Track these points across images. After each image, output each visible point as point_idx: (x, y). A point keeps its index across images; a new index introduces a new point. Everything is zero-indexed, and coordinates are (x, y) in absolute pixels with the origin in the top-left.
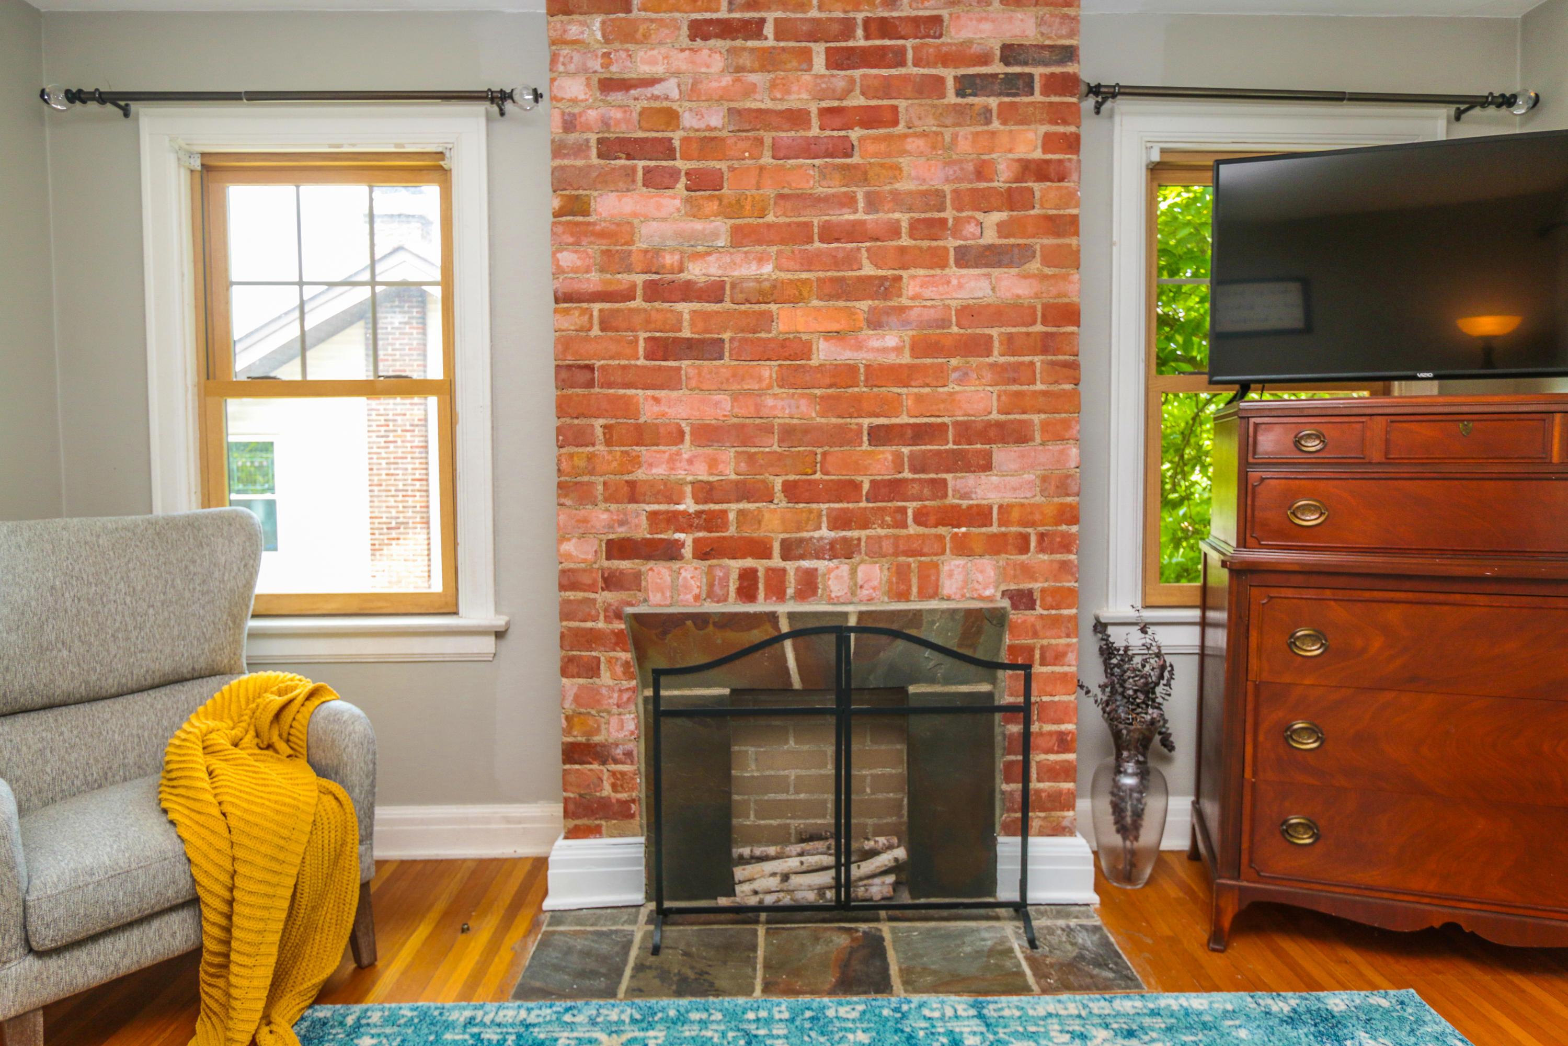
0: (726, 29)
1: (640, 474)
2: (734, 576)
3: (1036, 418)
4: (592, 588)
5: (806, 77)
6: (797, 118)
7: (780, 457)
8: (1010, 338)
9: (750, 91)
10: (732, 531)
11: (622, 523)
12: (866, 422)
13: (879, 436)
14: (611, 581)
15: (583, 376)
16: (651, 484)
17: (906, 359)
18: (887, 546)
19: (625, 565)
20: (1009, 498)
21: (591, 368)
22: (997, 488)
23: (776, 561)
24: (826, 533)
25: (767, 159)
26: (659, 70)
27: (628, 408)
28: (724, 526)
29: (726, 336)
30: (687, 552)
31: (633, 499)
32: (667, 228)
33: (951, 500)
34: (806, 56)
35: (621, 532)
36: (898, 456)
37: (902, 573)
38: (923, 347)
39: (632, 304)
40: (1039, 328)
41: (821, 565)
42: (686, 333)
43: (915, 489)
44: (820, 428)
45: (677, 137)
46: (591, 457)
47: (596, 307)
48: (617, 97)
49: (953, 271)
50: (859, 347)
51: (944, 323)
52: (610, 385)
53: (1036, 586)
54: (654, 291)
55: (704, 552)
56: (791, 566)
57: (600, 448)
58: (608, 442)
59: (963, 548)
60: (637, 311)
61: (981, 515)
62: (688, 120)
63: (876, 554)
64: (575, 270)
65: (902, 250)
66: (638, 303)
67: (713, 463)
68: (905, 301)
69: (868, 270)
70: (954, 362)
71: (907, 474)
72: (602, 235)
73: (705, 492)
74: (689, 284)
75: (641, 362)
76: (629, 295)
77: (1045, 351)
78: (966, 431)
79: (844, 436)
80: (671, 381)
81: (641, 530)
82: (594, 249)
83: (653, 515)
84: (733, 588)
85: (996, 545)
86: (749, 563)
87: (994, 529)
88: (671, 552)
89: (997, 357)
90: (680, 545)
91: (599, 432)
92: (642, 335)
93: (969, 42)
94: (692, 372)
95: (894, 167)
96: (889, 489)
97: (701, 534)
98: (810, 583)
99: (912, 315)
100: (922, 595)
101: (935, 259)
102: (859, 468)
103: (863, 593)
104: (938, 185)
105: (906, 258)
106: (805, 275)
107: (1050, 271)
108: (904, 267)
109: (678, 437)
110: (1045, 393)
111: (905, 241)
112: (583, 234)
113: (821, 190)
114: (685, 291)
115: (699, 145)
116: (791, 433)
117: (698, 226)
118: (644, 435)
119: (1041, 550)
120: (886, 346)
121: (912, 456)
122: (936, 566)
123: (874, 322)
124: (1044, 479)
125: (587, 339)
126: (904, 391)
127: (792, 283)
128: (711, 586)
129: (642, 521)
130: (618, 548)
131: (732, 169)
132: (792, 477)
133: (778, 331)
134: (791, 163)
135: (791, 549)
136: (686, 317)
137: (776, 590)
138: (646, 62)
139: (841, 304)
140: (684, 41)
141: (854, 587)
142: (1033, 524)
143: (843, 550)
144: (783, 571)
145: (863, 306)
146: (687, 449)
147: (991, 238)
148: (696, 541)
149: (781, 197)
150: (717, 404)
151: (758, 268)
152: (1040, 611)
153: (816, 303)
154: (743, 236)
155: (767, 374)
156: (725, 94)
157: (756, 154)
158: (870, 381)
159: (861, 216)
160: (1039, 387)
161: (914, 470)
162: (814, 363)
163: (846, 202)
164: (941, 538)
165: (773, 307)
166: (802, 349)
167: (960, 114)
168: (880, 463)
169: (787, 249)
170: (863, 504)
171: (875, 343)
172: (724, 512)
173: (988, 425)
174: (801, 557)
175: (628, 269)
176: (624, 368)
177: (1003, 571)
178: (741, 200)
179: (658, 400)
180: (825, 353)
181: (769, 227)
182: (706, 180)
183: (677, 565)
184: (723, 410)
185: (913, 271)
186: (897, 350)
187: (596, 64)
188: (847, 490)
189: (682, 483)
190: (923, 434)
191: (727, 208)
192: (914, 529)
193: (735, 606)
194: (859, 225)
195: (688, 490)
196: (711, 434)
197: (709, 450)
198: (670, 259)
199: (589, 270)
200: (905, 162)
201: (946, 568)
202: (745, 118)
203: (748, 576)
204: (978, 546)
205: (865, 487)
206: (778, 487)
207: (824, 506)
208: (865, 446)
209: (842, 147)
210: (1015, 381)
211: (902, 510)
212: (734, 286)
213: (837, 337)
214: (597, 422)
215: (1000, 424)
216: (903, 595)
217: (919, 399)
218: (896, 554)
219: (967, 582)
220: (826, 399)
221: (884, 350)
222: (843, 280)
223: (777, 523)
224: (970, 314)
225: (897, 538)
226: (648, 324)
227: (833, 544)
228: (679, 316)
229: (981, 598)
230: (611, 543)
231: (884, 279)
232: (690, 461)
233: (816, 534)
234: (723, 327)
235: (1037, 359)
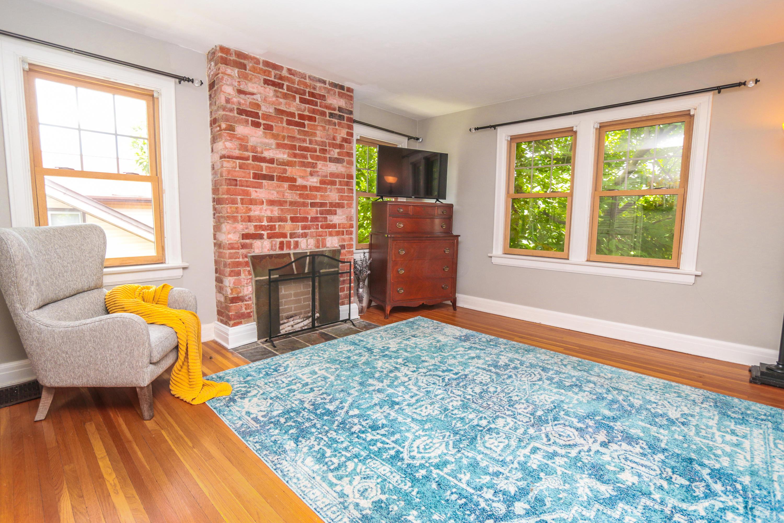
0: (274, 84)
1: (252, 214)
2: (278, 243)
3: (346, 202)
4: (238, 249)
5: (294, 104)
6: (293, 115)
7: (289, 210)
8: (340, 181)
9: (280, 104)
10: (277, 231)
11: (247, 228)
12: (310, 201)
13: (313, 205)
14: (244, 246)
15: (234, 183)
16: (255, 217)
17: (318, 185)
18: (314, 234)
19: (248, 241)
20: (340, 222)
21: (236, 180)
22: (338, 219)
23: (288, 239)
24: (300, 231)
25: (285, 125)
26: (255, 91)
27: (247, 193)
28: (275, 229)
29: (275, 174)
30: (265, 237)
31: (250, 221)
32: (258, 140)
33: (329, 222)
34: (294, 98)
35: (246, 231)
36: (317, 211)
37: (318, 241)
38: (322, 182)
39: (248, 162)
40: (346, 180)
41: (299, 240)
42: (264, 172)
43: (320, 219)
44: (298, 202)
45: (260, 113)
46: (237, 208)
47: (238, 161)
48: (242, 96)
49: (328, 163)
50: (307, 181)
51: (326, 176)
52: (242, 186)
53: (345, 243)
54: (255, 159)
55: (270, 237)
56: (292, 240)
57: (239, 205)
58: (242, 204)
59: (331, 234)
60: (250, 164)
61: (334, 226)
62: (263, 108)
63: (312, 237)
64: (231, 149)
65: (318, 156)
66: (250, 162)
67: (272, 211)
68: (318, 170)
69: (310, 160)
70: (329, 187)
71: (319, 215)
72: (239, 139)
73: (270, 219)
74: (265, 158)
75: (252, 180)
76: (247, 159)
77: (347, 185)
78: (332, 205)
79: (304, 205)
80: (260, 186)
81: (252, 230)
82: (237, 143)
83: (255, 226)
84: (278, 246)
85: (338, 233)
86: (282, 239)
87: (337, 229)
88: (260, 237)
89: (337, 186)
90: (263, 235)
91: (239, 201)
92: (252, 172)
93: (331, 104)
94: (266, 184)
95: (315, 133)
96: (315, 219)
97: (269, 232)
98: (297, 245)
99: (320, 173)
100: (323, 247)
101: (325, 159)
102: (308, 213)
103: (309, 247)
104: (325, 140)
105: (318, 158)
106: (295, 159)
107: (348, 166)
108: (318, 160)
109: (262, 203)
110: (347, 196)
111: (318, 154)
112: (234, 137)
113: (299, 136)
114: (263, 160)
115: (267, 116)
116: (292, 203)
117: (267, 141)
118: (252, 202)
119: (347, 235)
120: (314, 181)
121: (320, 211)
122: (325, 239)
123: (311, 174)
124: (347, 217)
125: (235, 171)
126: (318, 193)
127: (292, 161)
128: (272, 246)
129: (253, 228)
130: (245, 236)
131: (276, 126)
132: (292, 216)
133: (288, 174)
134: (291, 127)
135: (292, 236)
136: (264, 168)
137: (289, 247)
138: (250, 87)
139: (303, 168)
140: (263, 85)
141: (307, 245)
142: (345, 228)
143: (304, 235)
144: (290, 241)
145: (309, 170)
146: (265, 206)
147: (336, 156)
148: (268, 234)
149: (288, 136)
150: (273, 194)
151: (283, 155)
152: (346, 250)
153: (297, 167)
154: (279, 146)
155: (285, 186)
156: (273, 103)
157: (282, 123)
158: (311, 190)
159: (308, 145)
160: (346, 194)
161: (320, 214)
162: (297, 184)
163: (304, 141)
164: (326, 232)
165: (287, 167)
166: (294, 180)
167: (330, 123)
168: (313, 212)
169: (291, 151)
170: (309, 223)
171: (311, 180)
172: (275, 225)
173: (336, 203)
174: (295, 238)
175: (247, 151)
176: (247, 181)
177: (339, 240)
178: (278, 135)
179: (256, 192)
180: (300, 182)
181: (286, 144)
182: (268, 128)
183: (262, 241)
184: (274, 196)
185: (320, 162)
186: (317, 182)
187: (236, 84)
188: (305, 219)
189: (263, 216)
190: (322, 205)
191: (275, 137)
192: (320, 230)
193: (278, 252)
194: (308, 147)
195: (265, 219)
196: (271, 203)
197: (271, 207)
198: (259, 150)
199: (235, 149)
200: (318, 132)
201: (327, 240)
202: (279, 111)
203: (282, 243)
204: (334, 234)
205: (309, 219)
206: (289, 218)
207: (300, 224)
208: (309, 208)
209: (303, 125)
210: (341, 192)
211: (318, 225)
212: (277, 160)
213: (303, 177)
214: (239, 197)
215: (338, 203)
216: (318, 247)
217: (321, 196)
218: (316, 236)
219: (332, 243)
220: (300, 194)
221: (313, 182)
222: (304, 162)
223: (288, 228)
224: (332, 175)
225: (317, 232)
226: (253, 168)
227: (302, 234)
228: (262, 167)
229: (335, 247)
230: (243, 235)
231: (313, 163)
232: (266, 210)
233: (298, 231)
234: (274, 172)
235: (346, 187)
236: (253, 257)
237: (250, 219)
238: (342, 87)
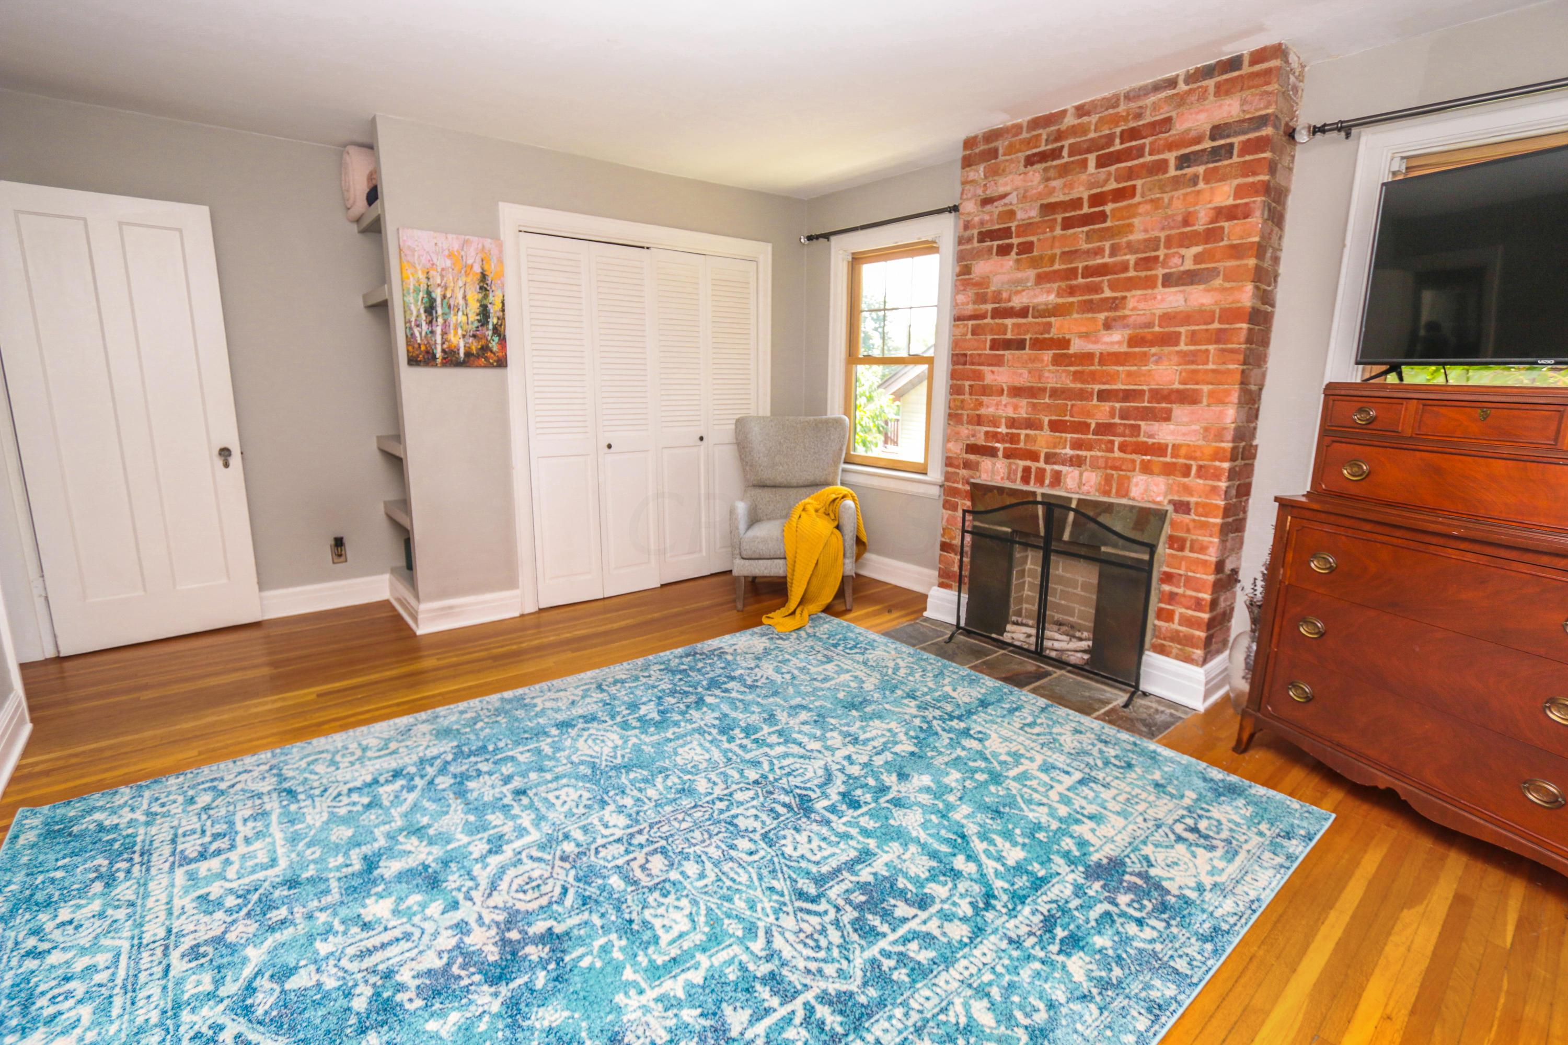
0: (1043, 157)
1: (983, 411)
2: (1020, 470)
3: (1206, 388)
4: (958, 467)
5: (1083, 177)
6: (1076, 203)
7: (1048, 405)
8: (1193, 333)
9: (1052, 191)
10: (1022, 445)
11: (973, 436)
12: (1097, 387)
13: (1103, 396)
14: (967, 465)
15: (962, 359)
16: (987, 416)
17: (1124, 348)
18: (1101, 462)
19: (972, 457)
20: (1179, 440)
21: (965, 355)
22: (1172, 433)
23: (1041, 464)
24: (1068, 451)
25: (1058, 232)
26: (1008, 189)
27: (979, 376)
28: (1018, 442)
29: (1028, 337)
30: (1000, 454)
31: (979, 424)
32: (1005, 278)
33: (1142, 439)
34: (1084, 163)
35: (972, 441)
36: (1113, 409)
37: (1108, 479)
38: (1134, 341)
39: (985, 321)
40: (1216, 325)
41: (1065, 469)
42: (1009, 336)
43: (1120, 430)
44: (1070, 390)
45: (1013, 225)
46: (963, 401)
47: (971, 323)
48: (988, 208)
49: (1160, 289)
50: (1096, 342)
51: (1150, 325)
52: (973, 364)
53: (1193, 500)
54: (997, 313)
55: (1008, 455)
56: (1048, 468)
57: (967, 397)
58: (971, 394)
59: (1146, 469)
60: (987, 324)
61: (1160, 449)
62: (1020, 215)
63: (1094, 467)
64: (963, 304)
65: (1130, 279)
66: (988, 320)
67: (1016, 408)
68: (1127, 312)
69: (1108, 293)
70: (1154, 350)
71: (1117, 420)
72: (978, 284)
73: (1012, 423)
74: (1012, 308)
75: (988, 352)
76: (983, 316)
77: (1217, 341)
78: (1158, 395)
79: (1083, 395)
80: (999, 361)
81: (981, 441)
82: (971, 292)
83: (987, 433)
84: (1019, 475)
85: (1168, 470)
86: (1028, 463)
87: (1168, 459)
88: (991, 452)
89: (1183, 347)
90: (997, 449)
91: (967, 388)
92: (989, 337)
93: (1188, 131)
94: (1010, 357)
95: (1130, 225)
96: (1105, 429)
97: (1007, 445)
98: (1057, 479)
99: (1131, 320)
100: (1118, 495)
101: (1149, 283)
102: (1089, 414)
103: (1085, 488)
104: (1156, 233)
105: (1131, 284)
106: (1071, 299)
107: (1227, 285)
108: (1129, 290)
109: (1001, 392)
110: (1213, 371)
111: (1131, 273)
112: (968, 284)
113: (1085, 246)
114: (1010, 313)
115: (1026, 228)
116: (1055, 393)
117: (1019, 275)
118: (986, 391)
119: (1199, 476)
120: (1115, 340)
121: (1121, 409)
122: (1129, 478)
123: (1107, 326)
124: (1206, 429)
125: (965, 340)
126: (1120, 368)
127: (1064, 304)
128: (1009, 473)
129: (982, 436)
130: (972, 449)
131: (1039, 240)
132: (1054, 418)
133: (1054, 333)
134: (1071, 231)
135: (1049, 458)
136: (1010, 326)
137: (1040, 480)
138: (1003, 185)
139: (1090, 315)
140: (1022, 169)
141: (1081, 484)
142: (1195, 459)
143: (1077, 462)
144: (1044, 470)
145: (1102, 316)
146: (1004, 399)
147: (1189, 265)
148: (1005, 449)
149: (1063, 253)
150: (1021, 375)
151: (1047, 297)
152: (1193, 516)
153: (1075, 316)
154: (1041, 279)
155: (1046, 358)
156: (1040, 196)
157: (1052, 229)
158: (1101, 363)
159: (1107, 260)
160: (1211, 366)
161: (1122, 418)
162: (1071, 351)
163: (1099, 252)
164: (1133, 461)
165: (1053, 319)
166: (1064, 343)
167: (1176, 183)
168: (1102, 412)
169: (1063, 284)
170: (1090, 436)
171: (1107, 339)
172: (1019, 435)
173: (1172, 391)
174: (1054, 463)
175: (985, 301)
176: (980, 355)
177: (1170, 489)
178: (1041, 257)
179: (993, 372)
180: (1077, 346)
181: (1055, 272)
182: (1026, 248)
183: (994, 460)
184: (1023, 378)
185: (1134, 292)
186: (1119, 343)
187: (980, 192)
188: (1083, 427)
189: (1000, 417)
190: (1128, 395)
191: (1035, 263)
192: (1117, 454)
193: (1019, 486)
194: (1105, 265)
195: (1003, 421)
196: (1017, 392)
197: (1015, 400)
198: (1005, 295)
199: (968, 304)
200: (1136, 221)
201: (1134, 480)
202: (1048, 209)
203: (1027, 470)
204: (1156, 469)
205: (1093, 426)
206: (1046, 423)
207: (1069, 436)
208: (1095, 401)
209: (1103, 217)
210: (1193, 362)
211: (1112, 442)
212: (1034, 308)
213: (1085, 336)
214: (967, 383)
215: (1178, 391)
216: (1107, 493)
217: (1129, 374)
218: (1105, 468)
219: (1146, 491)
220: (1075, 373)
221: (1112, 343)
222: (1091, 301)
223: (1043, 443)
224: (1167, 318)
225: (1107, 459)
226: (992, 331)
227: (1071, 458)
228: (1006, 326)
229: (1154, 502)
230: (968, 445)
231: (1116, 298)
232: (1005, 406)
233: (1064, 451)
234: (1027, 332)
235: (1211, 348)
236: (974, 486)
237: (979, 420)
238: (1234, 63)
